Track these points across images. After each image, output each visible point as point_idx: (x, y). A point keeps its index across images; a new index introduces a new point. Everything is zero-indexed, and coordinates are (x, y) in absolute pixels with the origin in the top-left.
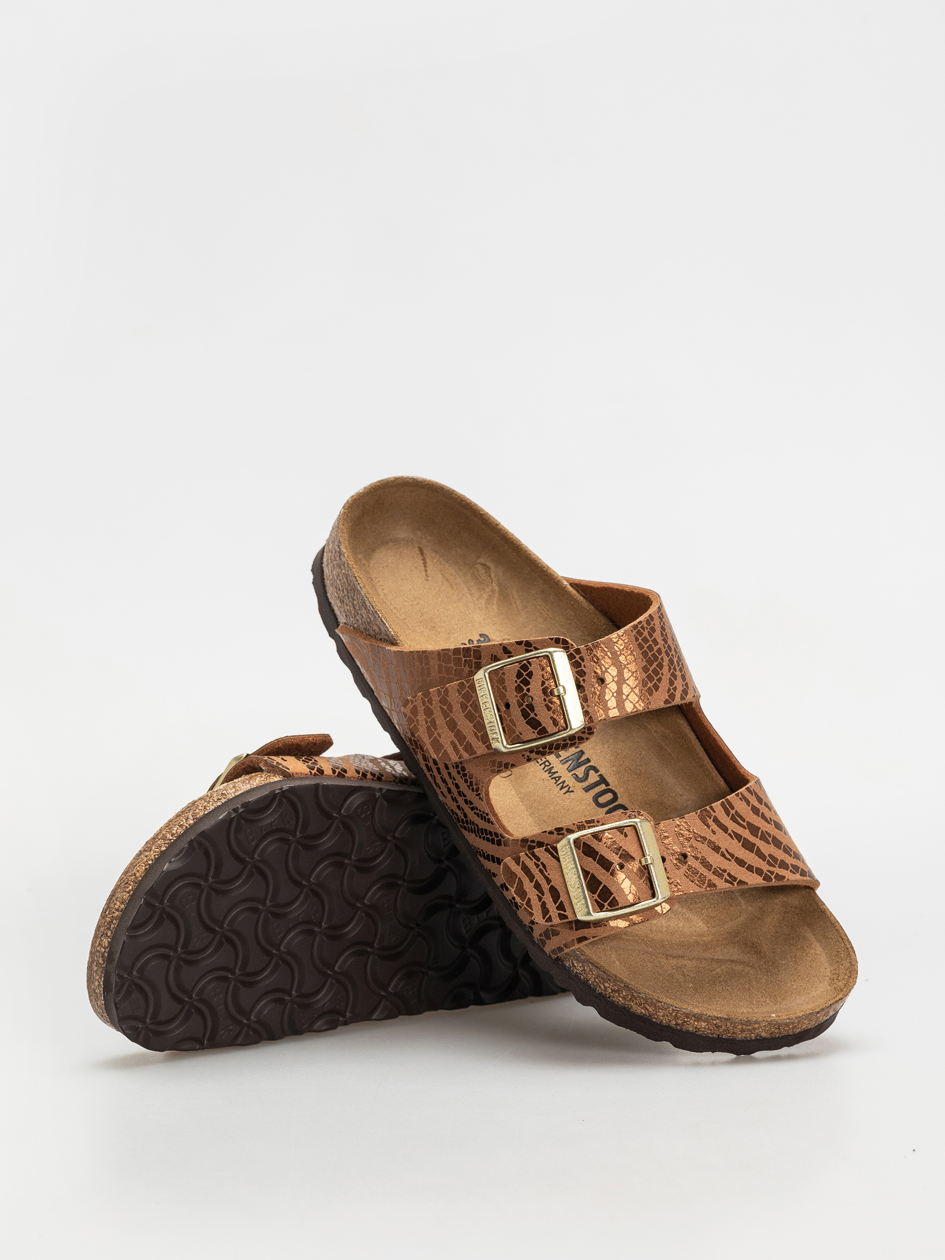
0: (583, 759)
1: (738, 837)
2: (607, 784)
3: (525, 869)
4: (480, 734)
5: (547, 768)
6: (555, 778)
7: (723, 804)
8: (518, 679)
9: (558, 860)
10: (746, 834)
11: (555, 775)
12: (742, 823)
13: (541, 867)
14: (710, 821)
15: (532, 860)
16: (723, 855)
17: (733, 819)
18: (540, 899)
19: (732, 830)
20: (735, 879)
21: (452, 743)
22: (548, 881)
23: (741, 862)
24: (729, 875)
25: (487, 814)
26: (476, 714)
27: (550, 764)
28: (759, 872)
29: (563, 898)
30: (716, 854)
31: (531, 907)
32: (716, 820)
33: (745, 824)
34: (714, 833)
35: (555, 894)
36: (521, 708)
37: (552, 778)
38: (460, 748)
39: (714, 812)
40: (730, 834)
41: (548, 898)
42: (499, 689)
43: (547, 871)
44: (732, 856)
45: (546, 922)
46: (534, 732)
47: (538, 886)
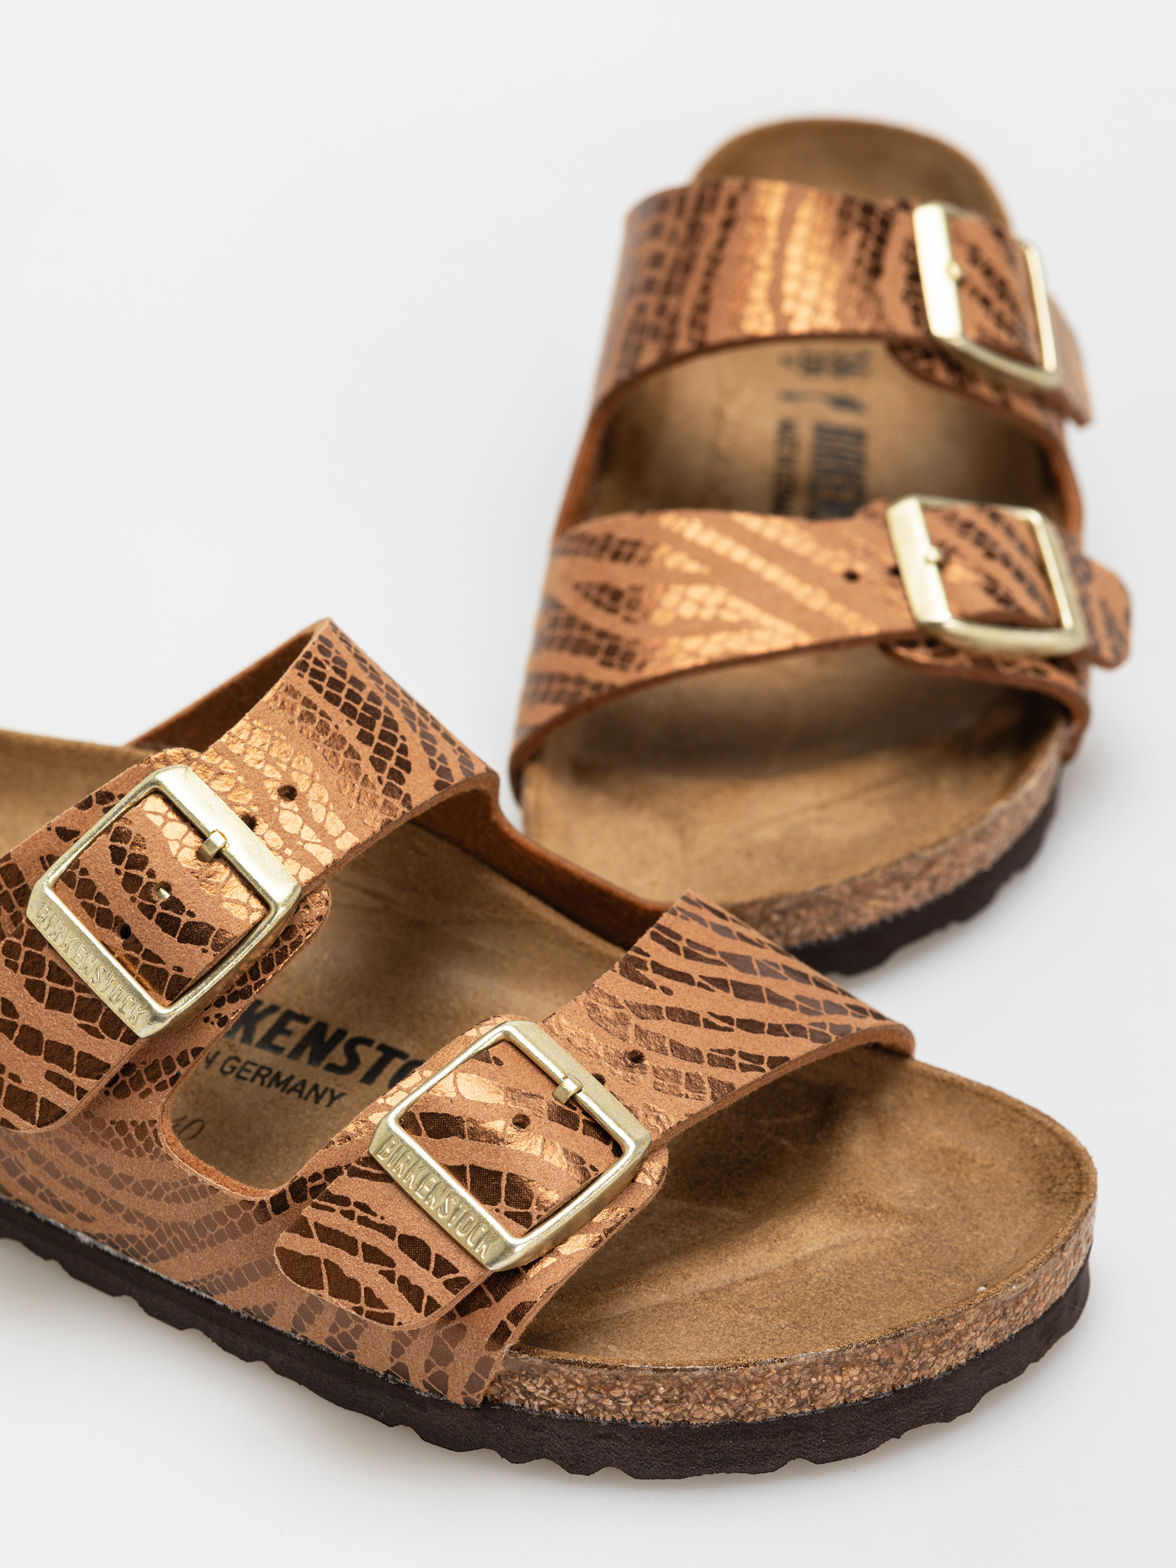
0: (329, 1035)
1: (721, 984)
2: (403, 1055)
3: (329, 1236)
4: (97, 1025)
5: (267, 1080)
6: (294, 1089)
7: (654, 936)
8: (119, 863)
9: (387, 1178)
10: (731, 973)
11: (292, 1084)
12: (711, 957)
13: (358, 1212)
14: (649, 974)
15: (333, 1210)
16: (709, 1025)
17: (689, 955)
18: (390, 1276)
19: (701, 976)
20: (760, 1059)
21: (50, 1076)
22: (389, 1231)
23: (752, 1026)
24: (743, 1055)
25: (194, 1179)
26: (69, 989)
27: (270, 1070)
28: (796, 1030)
29: (438, 1246)
30: (695, 1029)
31: (380, 1304)
32: (658, 968)
33: (718, 957)
34: (667, 991)
35: (415, 1248)
36: (155, 916)
37: (289, 1092)
38: (71, 1076)
39: (648, 955)
40: (700, 985)
41: (406, 1266)
42: (90, 909)
43: (375, 1215)
44: (728, 1019)
45: (426, 1315)
46: (205, 951)
47: (373, 1255)
